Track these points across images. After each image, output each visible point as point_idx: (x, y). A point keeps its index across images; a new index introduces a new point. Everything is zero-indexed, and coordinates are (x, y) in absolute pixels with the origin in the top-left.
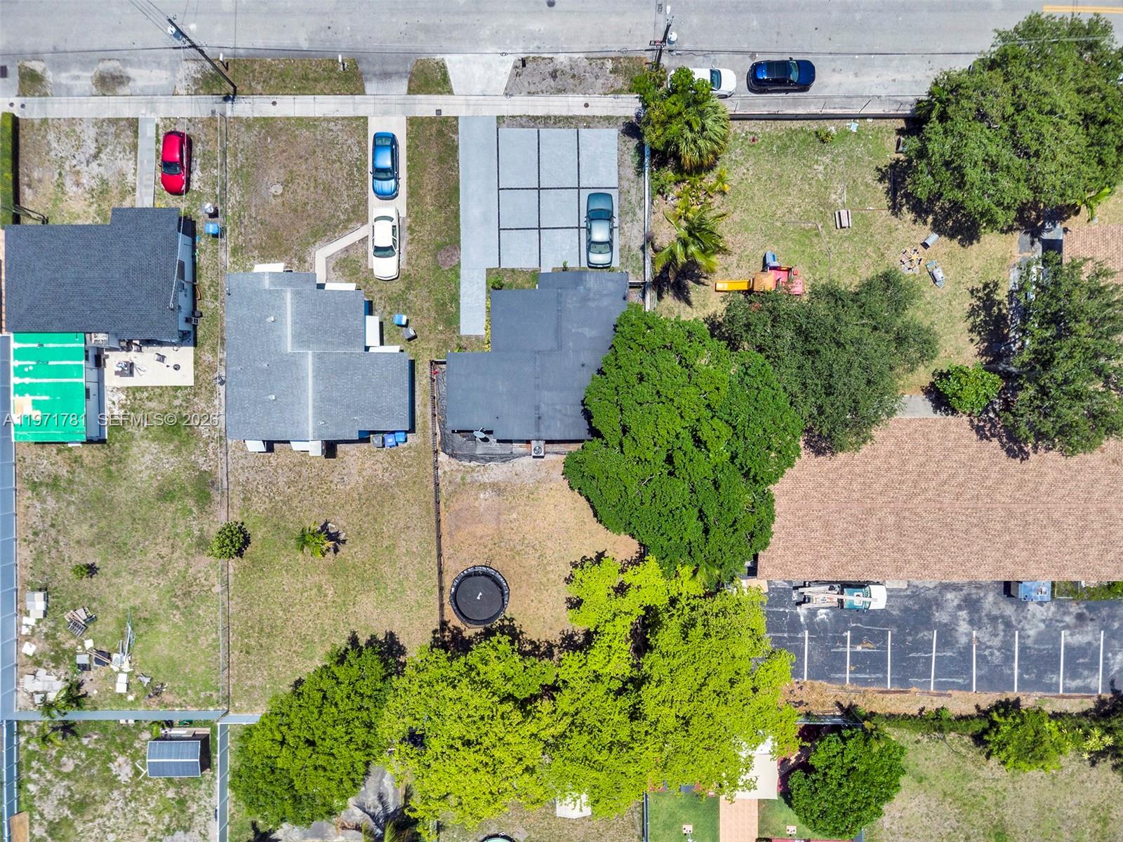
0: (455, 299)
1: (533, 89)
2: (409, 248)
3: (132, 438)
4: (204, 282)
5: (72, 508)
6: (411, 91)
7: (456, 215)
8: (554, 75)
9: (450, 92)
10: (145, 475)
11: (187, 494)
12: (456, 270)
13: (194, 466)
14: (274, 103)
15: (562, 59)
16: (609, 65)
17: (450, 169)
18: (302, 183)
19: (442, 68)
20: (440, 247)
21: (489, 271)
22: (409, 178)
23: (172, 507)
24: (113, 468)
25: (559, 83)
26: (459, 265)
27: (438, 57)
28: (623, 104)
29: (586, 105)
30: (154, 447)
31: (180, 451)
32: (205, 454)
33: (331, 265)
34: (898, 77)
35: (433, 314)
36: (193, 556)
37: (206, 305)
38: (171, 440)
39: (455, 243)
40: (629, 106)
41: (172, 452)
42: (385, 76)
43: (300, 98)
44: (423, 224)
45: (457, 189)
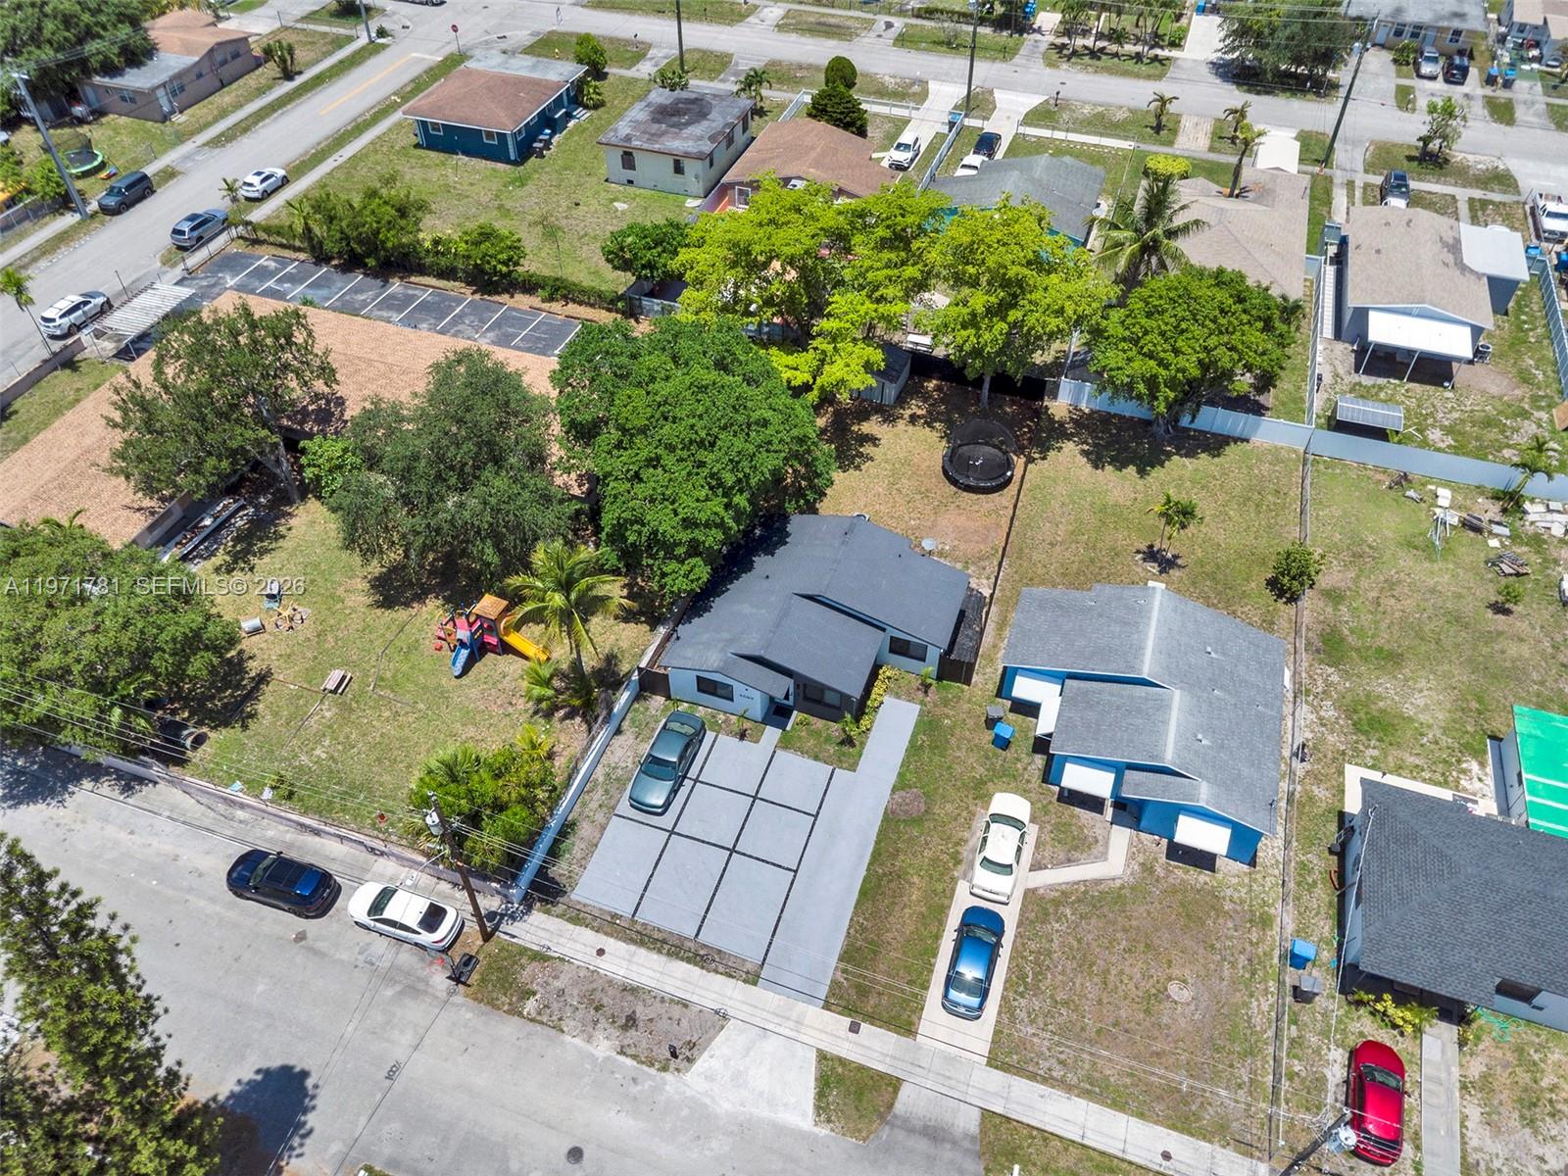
0: (914, 749)
1: (676, 1011)
2: (966, 834)
3: (1445, 731)
4: (1323, 896)
5: (1535, 676)
6: (894, 1084)
7: (876, 856)
8: (631, 1022)
9: (822, 1056)
10: (1422, 683)
11: (1358, 650)
12: (901, 785)
13: (1346, 675)
14: (1166, 1156)
15: (603, 1046)
16: (530, 1006)
17: (864, 929)
18: (1131, 986)
19: (822, 1107)
20: (918, 821)
21: (853, 768)
22: (937, 937)
23: (1380, 642)
24: (1474, 705)
25: (628, 1005)
26: (894, 790)
27: (823, 1131)
28: (542, 933)
29: (601, 952)
30: (1409, 710)
31: (1368, 696)
32: (1328, 684)
33: (1099, 848)
34: (123, 835)
35: (953, 740)
36: (1349, 589)
37: (1322, 863)
38: (1382, 711)
39: (891, 821)
40: (536, 929)
41: (1380, 697)
42: (935, 1134)
43: (1114, 1148)
44: (935, 861)
45: (863, 893)
